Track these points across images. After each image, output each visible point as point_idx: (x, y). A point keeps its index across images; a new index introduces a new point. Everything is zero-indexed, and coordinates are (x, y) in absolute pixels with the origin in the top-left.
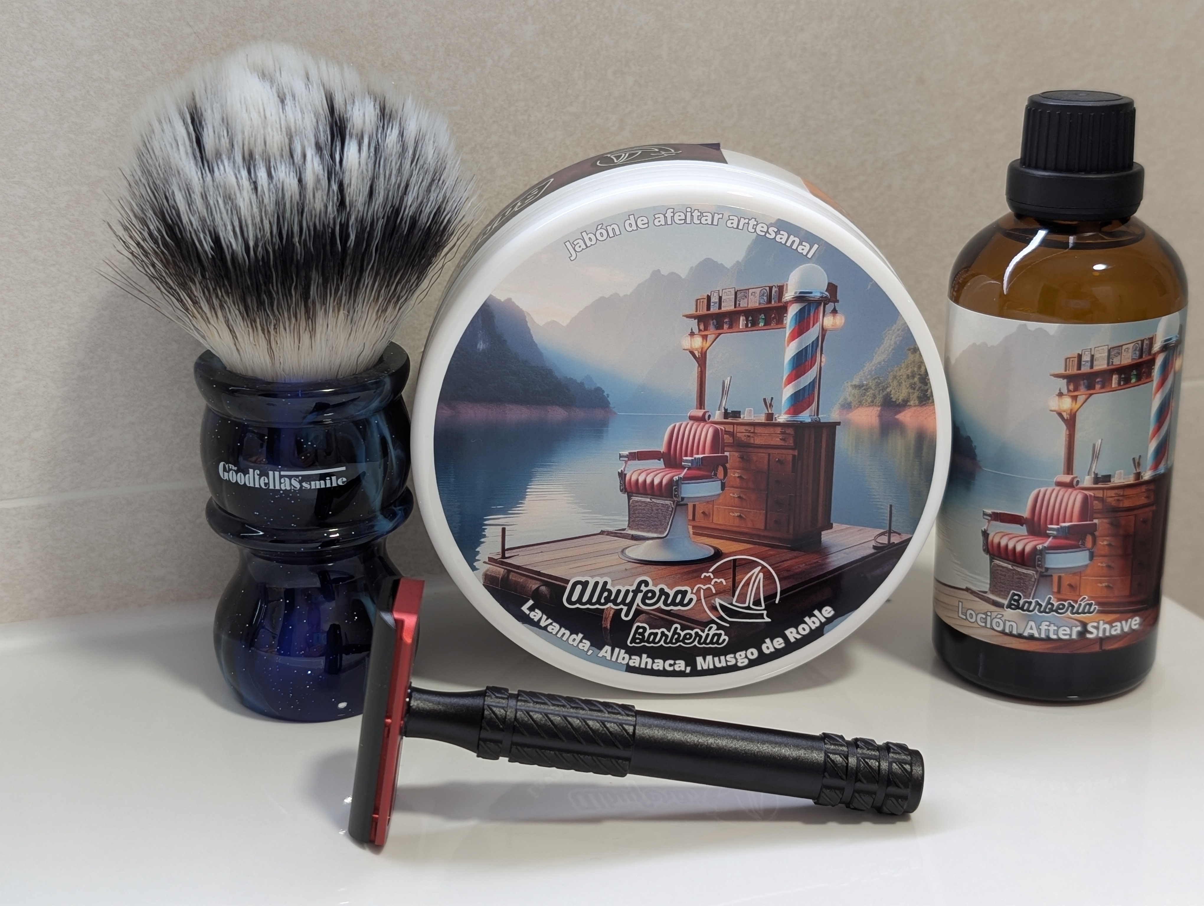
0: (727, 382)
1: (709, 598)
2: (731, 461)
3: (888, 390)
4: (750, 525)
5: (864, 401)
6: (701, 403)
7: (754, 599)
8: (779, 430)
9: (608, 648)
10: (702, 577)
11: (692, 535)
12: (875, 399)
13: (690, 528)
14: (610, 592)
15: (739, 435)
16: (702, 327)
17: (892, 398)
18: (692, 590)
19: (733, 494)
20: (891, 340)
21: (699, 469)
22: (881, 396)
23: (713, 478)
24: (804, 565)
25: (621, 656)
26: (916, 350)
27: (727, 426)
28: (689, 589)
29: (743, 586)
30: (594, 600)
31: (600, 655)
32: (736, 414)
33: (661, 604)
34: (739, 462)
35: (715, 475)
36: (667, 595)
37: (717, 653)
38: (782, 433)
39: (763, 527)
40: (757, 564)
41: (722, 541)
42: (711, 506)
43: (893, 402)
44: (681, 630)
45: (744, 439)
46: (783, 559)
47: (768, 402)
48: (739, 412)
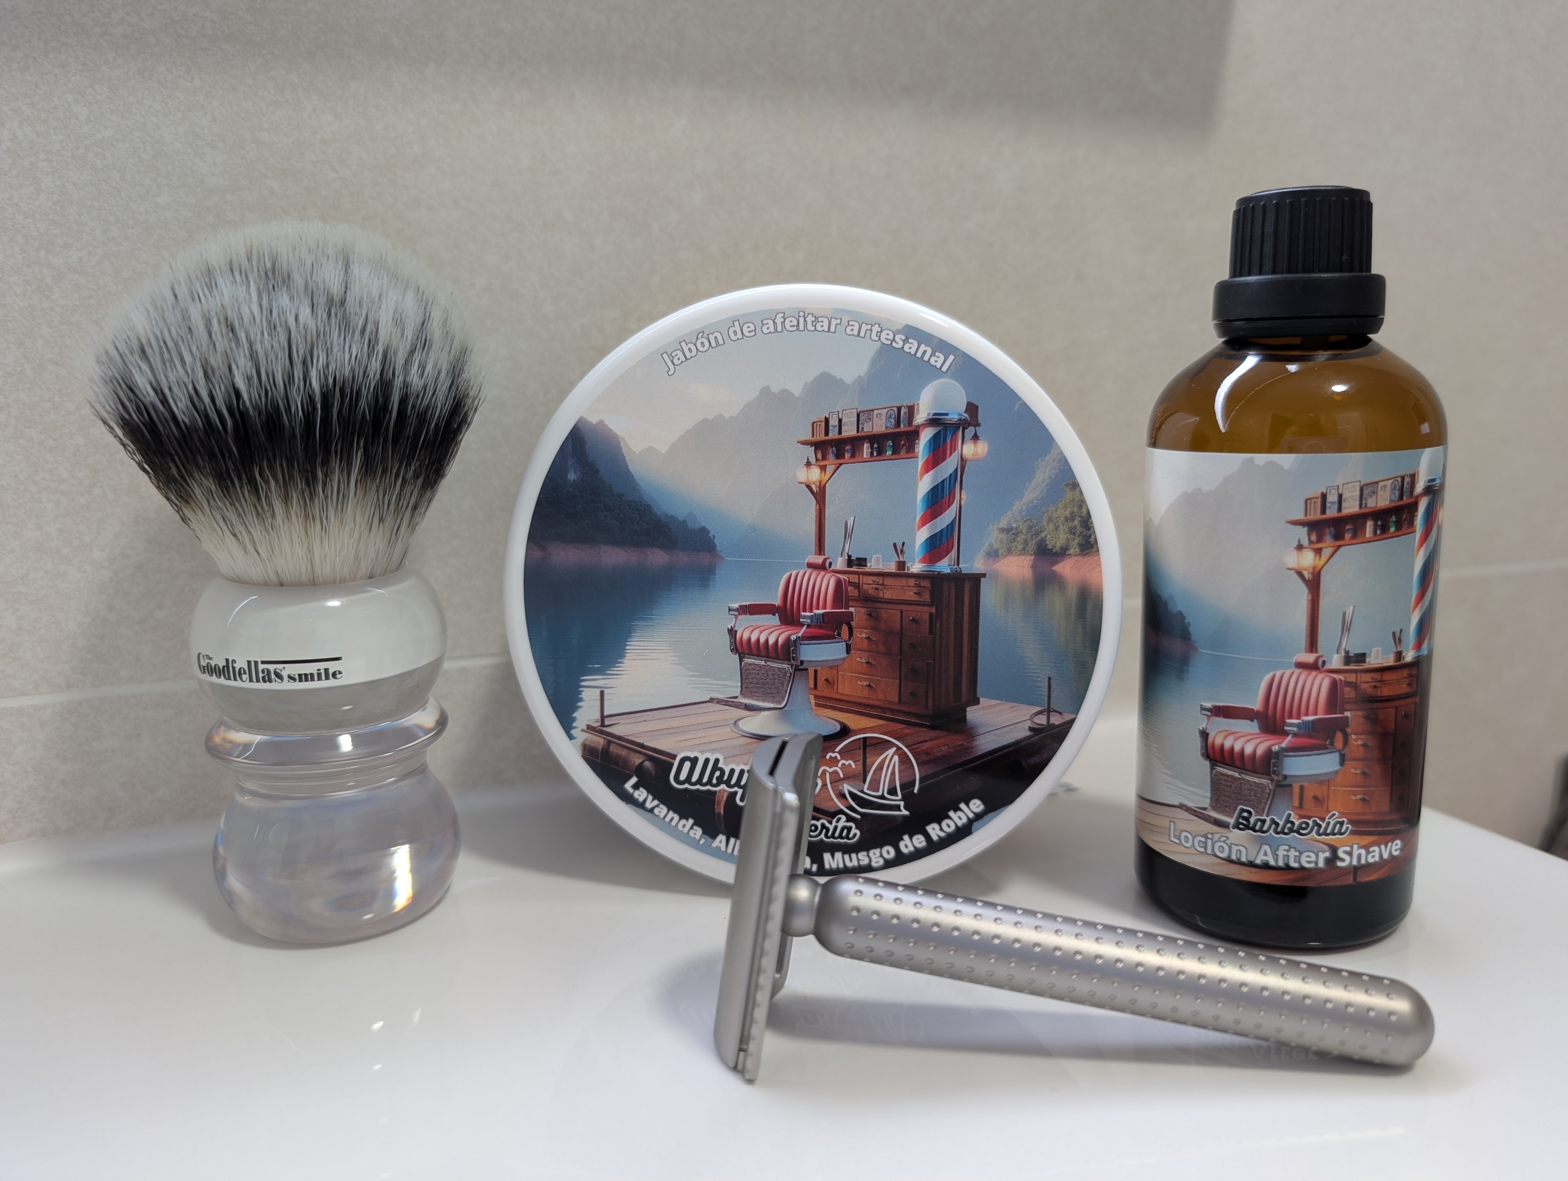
0: (850, 523)
1: (836, 784)
2: (857, 618)
3: (1043, 535)
4: (881, 697)
5: (1013, 549)
6: (820, 548)
7: (889, 786)
8: (912, 582)
9: (721, 837)
10: (828, 757)
11: (814, 707)
12: (1027, 545)
13: (812, 697)
14: (723, 771)
15: (865, 587)
16: (820, 456)
17: (1047, 545)
19: (860, 658)
20: (1044, 473)
21: (820, 627)
22: (1034, 542)
23: (836, 638)
24: (945, 748)
26: (1075, 486)
27: (851, 576)
29: (875, 770)
30: (705, 780)
31: (714, 847)
32: (862, 562)
34: (867, 619)
35: (839, 634)
37: (848, 849)
38: (916, 585)
39: (896, 700)
40: (892, 745)
41: (849, 715)
42: (835, 672)
43: (1048, 549)
45: (871, 592)
46: (921, 739)
47: (899, 547)
48: (865, 560)
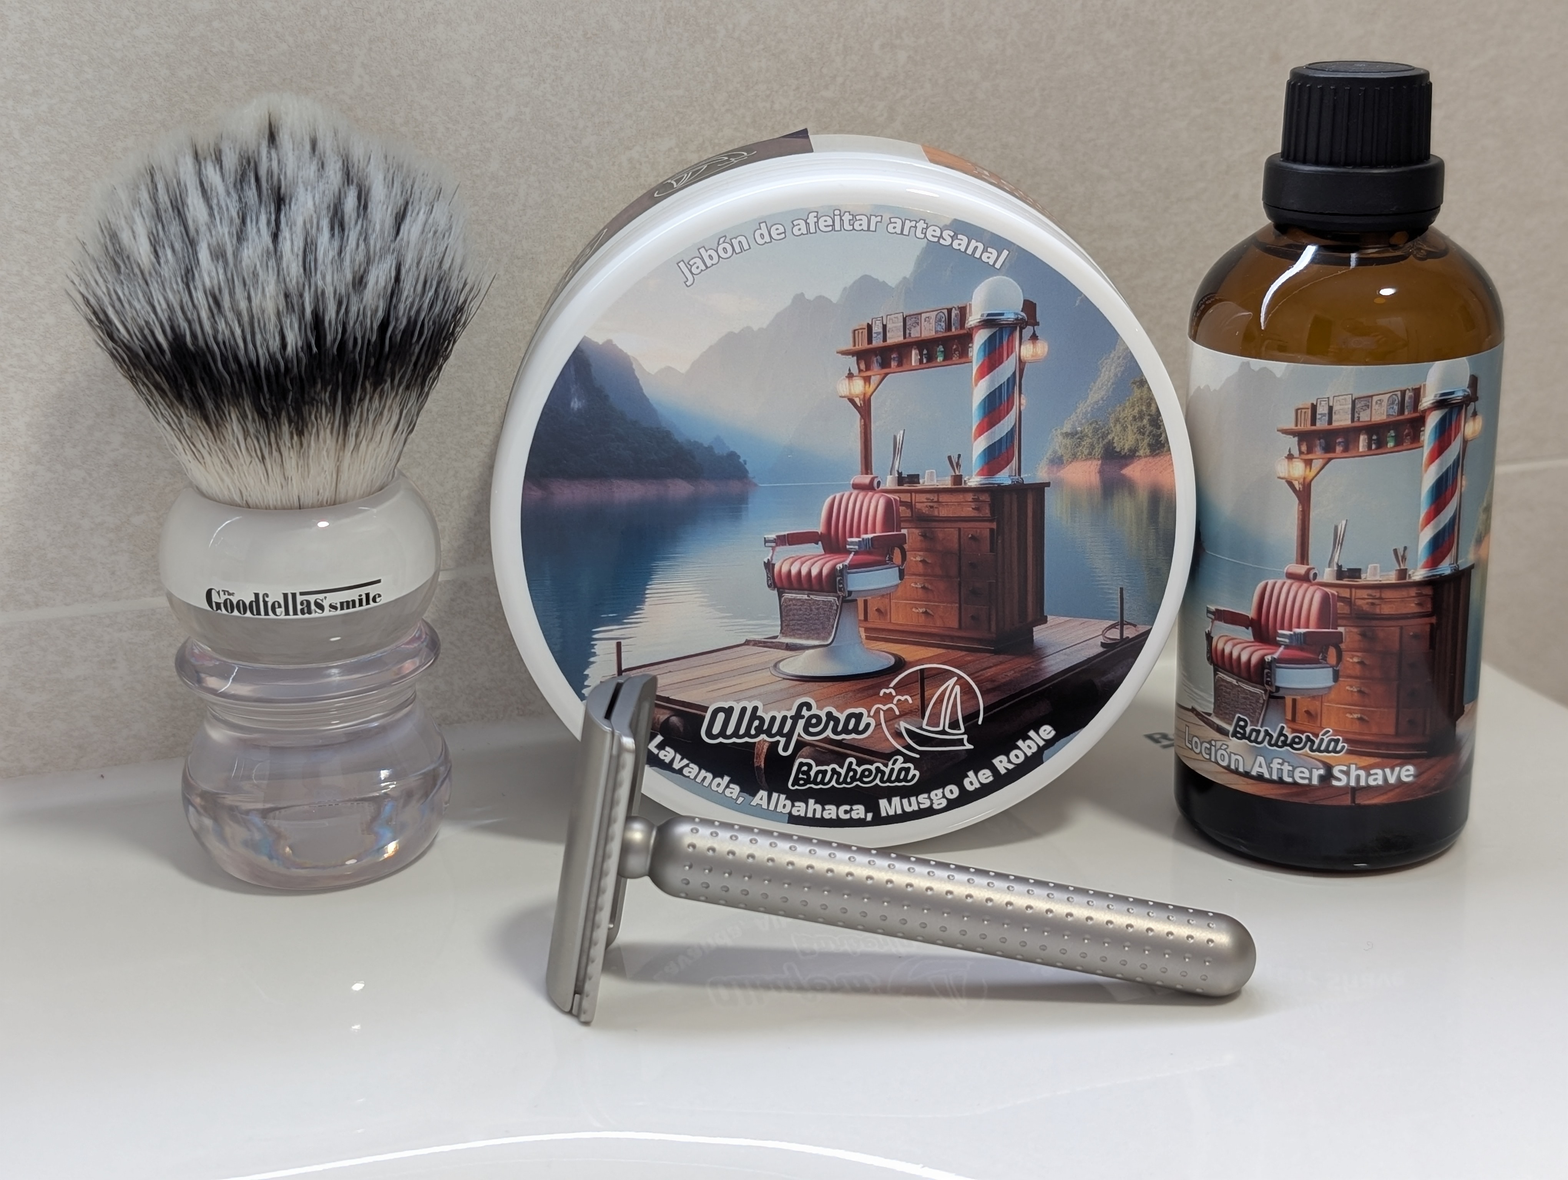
0: (899, 437)
1: (891, 722)
2: (911, 541)
3: (1110, 437)
4: (939, 623)
5: (1079, 454)
6: (867, 467)
7: (950, 720)
8: (970, 497)
9: (763, 794)
10: (881, 694)
11: (864, 641)
12: (1093, 449)
13: (862, 630)
14: (762, 720)
15: (918, 506)
16: (863, 366)
17: (1115, 447)
18: (869, 712)
19: (914, 583)
20: (1110, 371)
21: (869, 553)
22: (1101, 445)
23: (888, 564)
24: (1013, 672)
25: (782, 803)
26: (1143, 383)
27: (902, 495)
28: (863, 711)
29: (935, 703)
30: (742, 731)
31: (754, 803)
32: (914, 479)
33: (829, 733)
34: (921, 541)
35: (891, 559)
36: (837, 721)
37: (906, 793)
38: (975, 500)
39: (956, 625)
40: (952, 674)
41: (905, 646)
42: (887, 601)
43: (1117, 452)
44: (857, 765)
45: (925, 510)
46: (985, 665)
47: (955, 460)
48: (917, 476)
